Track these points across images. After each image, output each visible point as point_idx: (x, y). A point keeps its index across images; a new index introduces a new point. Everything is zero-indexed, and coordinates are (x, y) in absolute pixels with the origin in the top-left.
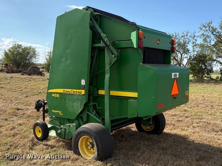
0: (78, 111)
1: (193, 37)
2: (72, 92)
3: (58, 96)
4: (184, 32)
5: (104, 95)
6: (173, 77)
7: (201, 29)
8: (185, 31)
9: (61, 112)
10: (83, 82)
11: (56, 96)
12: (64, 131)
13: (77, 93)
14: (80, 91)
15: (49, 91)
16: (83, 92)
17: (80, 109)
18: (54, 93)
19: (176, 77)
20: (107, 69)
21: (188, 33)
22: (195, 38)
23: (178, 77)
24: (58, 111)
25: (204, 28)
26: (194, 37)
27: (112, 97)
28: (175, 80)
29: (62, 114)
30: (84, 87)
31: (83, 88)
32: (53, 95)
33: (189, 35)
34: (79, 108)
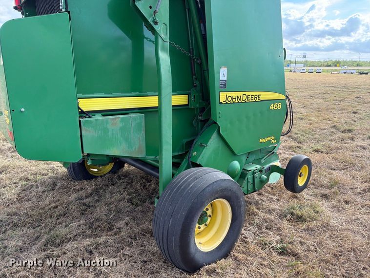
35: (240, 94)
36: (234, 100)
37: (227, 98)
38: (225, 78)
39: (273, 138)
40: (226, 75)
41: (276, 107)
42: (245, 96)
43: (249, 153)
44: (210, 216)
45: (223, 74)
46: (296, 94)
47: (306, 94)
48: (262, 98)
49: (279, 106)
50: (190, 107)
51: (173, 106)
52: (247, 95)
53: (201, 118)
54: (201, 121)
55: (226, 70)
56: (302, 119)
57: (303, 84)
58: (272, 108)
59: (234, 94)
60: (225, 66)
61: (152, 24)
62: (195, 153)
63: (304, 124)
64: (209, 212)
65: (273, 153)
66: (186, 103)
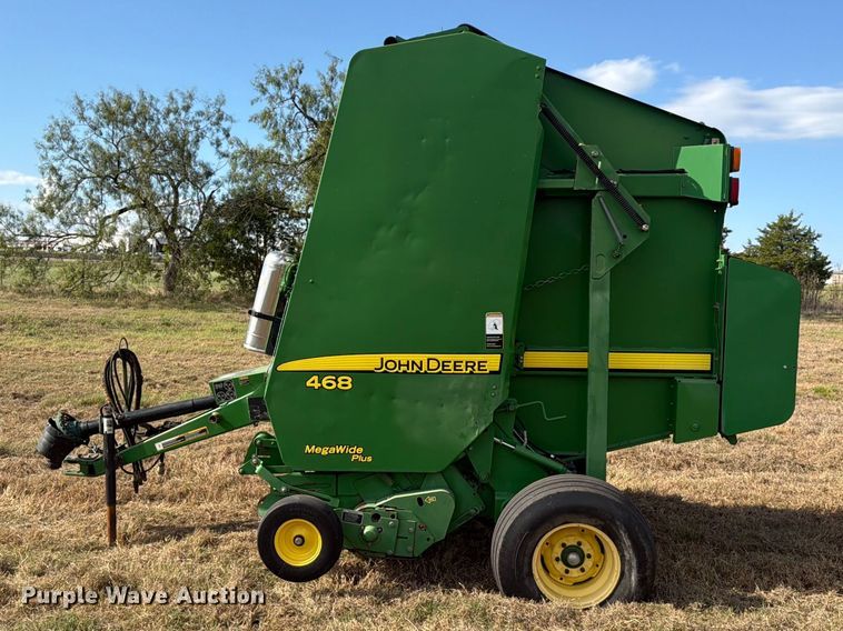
0: (463, 436)
1: (214, 119)
2: (433, 365)
3: (346, 383)
4: (175, 95)
5: (585, 370)
7: (264, 91)
8: (177, 90)
9: (360, 450)
10: (494, 324)
11: (330, 385)
12: (393, 527)
13: (463, 367)
14: (477, 358)
15: (282, 367)
16: (493, 362)
17: (475, 429)
18: (321, 374)
20: (602, 272)
21: (191, 97)
22: (225, 124)
24: (341, 449)
25: (272, 89)
26: (220, 118)
27: (618, 376)
29: (370, 459)
30: (500, 343)
31: (495, 344)
32: (313, 382)
33: (197, 107)
34: (472, 424)
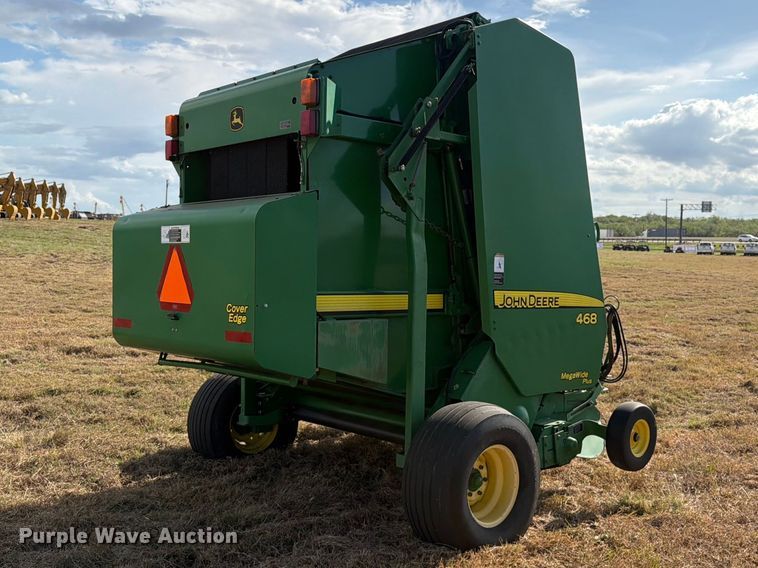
6: (165, 240)
19: (180, 240)
23: (185, 240)
28: (175, 253)
35: (525, 294)
36: (516, 304)
37: (505, 300)
38: (502, 270)
39: (586, 375)
40: (502, 266)
41: (587, 320)
42: (532, 299)
43: (545, 395)
44: (485, 479)
45: (499, 264)
46: (670, 312)
47: (699, 311)
48: (561, 303)
49: (593, 319)
50: (446, 313)
51: (429, 311)
52: (536, 296)
53: (462, 332)
54: (463, 336)
55: (503, 259)
56: (675, 369)
57: (696, 288)
58: (581, 321)
59: (516, 295)
60: (501, 253)
61: (406, 199)
62: (457, 386)
63: (678, 378)
64: (484, 473)
65: (588, 405)
66: (440, 306)
